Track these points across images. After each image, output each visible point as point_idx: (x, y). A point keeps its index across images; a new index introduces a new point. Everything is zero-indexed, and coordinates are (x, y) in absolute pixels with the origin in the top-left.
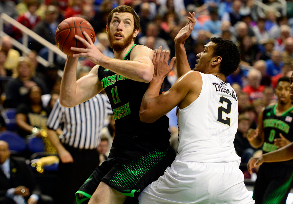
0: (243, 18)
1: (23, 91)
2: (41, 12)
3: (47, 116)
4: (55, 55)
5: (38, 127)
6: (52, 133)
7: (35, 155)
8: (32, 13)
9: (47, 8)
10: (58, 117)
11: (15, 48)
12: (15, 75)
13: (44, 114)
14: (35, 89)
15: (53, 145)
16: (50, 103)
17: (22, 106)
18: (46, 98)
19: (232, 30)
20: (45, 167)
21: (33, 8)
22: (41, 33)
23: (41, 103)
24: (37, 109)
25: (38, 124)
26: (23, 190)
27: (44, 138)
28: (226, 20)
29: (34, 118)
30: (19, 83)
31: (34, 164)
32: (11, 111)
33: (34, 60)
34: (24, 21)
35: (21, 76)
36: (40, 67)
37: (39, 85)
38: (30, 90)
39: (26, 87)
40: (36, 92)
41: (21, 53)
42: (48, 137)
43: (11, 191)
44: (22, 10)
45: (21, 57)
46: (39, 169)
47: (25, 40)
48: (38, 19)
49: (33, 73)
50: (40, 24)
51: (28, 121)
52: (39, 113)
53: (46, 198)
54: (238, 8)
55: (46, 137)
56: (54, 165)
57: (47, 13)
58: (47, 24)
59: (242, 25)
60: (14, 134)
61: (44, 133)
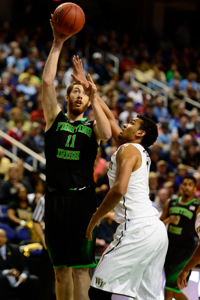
0: (188, 132)
1: (13, 191)
2: (27, 127)
3: (33, 211)
4: (39, 162)
5: (25, 220)
6: (37, 225)
7: (22, 242)
8: (19, 128)
9: (32, 124)
10: (41, 212)
11: (7, 157)
12: (7, 178)
13: (29, 209)
14: (23, 189)
15: (38, 235)
16: (34, 201)
17: (12, 203)
18: (31, 197)
19: (180, 141)
20: (31, 252)
21: (19, 124)
22: (27, 145)
23: (27, 200)
24: (24, 205)
25: (25, 217)
26: (15, 272)
27: (30, 229)
28: (175, 133)
29: (21, 213)
30: (10, 184)
31: (22, 250)
32: (4, 207)
33: (22, 166)
34: (12, 135)
35: (11, 179)
36: (26, 172)
37: (25, 186)
38: (18, 191)
39: (15, 188)
40: (23, 191)
41: (11, 160)
42: (34, 228)
43: (6, 272)
44: (11, 126)
45: (11, 164)
46: (26, 254)
47: (15, 150)
48: (24, 134)
49: (21, 177)
50: (26, 138)
51: (17, 215)
52: (25, 209)
53: (33, 277)
54: (185, 123)
55: (31, 228)
56: (38, 250)
57: (32, 128)
58: (32, 137)
59: (188, 137)
60: (6, 226)
61: (30, 225)
